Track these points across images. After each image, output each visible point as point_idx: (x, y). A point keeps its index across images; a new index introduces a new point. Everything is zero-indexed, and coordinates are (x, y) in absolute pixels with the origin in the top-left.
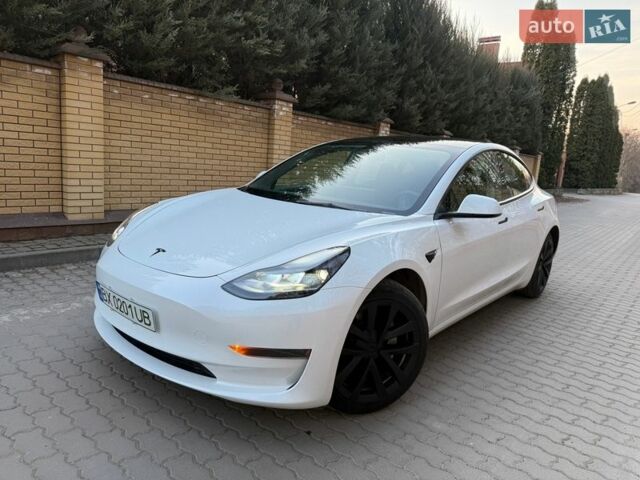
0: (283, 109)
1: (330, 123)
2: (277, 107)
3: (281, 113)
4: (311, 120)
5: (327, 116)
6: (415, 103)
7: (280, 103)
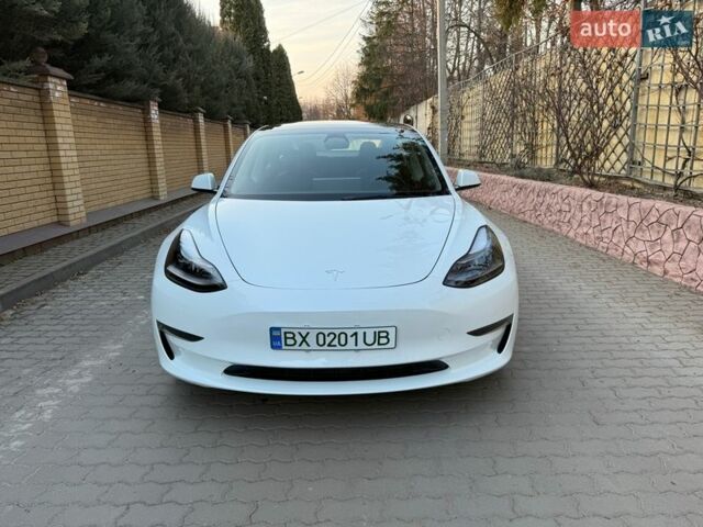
0: (57, 89)
1: (102, 104)
2: (51, 86)
3: (57, 94)
4: (83, 101)
5: (100, 95)
6: (178, 78)
7: (54, 80)
